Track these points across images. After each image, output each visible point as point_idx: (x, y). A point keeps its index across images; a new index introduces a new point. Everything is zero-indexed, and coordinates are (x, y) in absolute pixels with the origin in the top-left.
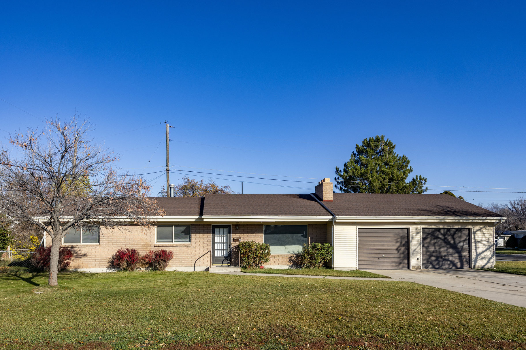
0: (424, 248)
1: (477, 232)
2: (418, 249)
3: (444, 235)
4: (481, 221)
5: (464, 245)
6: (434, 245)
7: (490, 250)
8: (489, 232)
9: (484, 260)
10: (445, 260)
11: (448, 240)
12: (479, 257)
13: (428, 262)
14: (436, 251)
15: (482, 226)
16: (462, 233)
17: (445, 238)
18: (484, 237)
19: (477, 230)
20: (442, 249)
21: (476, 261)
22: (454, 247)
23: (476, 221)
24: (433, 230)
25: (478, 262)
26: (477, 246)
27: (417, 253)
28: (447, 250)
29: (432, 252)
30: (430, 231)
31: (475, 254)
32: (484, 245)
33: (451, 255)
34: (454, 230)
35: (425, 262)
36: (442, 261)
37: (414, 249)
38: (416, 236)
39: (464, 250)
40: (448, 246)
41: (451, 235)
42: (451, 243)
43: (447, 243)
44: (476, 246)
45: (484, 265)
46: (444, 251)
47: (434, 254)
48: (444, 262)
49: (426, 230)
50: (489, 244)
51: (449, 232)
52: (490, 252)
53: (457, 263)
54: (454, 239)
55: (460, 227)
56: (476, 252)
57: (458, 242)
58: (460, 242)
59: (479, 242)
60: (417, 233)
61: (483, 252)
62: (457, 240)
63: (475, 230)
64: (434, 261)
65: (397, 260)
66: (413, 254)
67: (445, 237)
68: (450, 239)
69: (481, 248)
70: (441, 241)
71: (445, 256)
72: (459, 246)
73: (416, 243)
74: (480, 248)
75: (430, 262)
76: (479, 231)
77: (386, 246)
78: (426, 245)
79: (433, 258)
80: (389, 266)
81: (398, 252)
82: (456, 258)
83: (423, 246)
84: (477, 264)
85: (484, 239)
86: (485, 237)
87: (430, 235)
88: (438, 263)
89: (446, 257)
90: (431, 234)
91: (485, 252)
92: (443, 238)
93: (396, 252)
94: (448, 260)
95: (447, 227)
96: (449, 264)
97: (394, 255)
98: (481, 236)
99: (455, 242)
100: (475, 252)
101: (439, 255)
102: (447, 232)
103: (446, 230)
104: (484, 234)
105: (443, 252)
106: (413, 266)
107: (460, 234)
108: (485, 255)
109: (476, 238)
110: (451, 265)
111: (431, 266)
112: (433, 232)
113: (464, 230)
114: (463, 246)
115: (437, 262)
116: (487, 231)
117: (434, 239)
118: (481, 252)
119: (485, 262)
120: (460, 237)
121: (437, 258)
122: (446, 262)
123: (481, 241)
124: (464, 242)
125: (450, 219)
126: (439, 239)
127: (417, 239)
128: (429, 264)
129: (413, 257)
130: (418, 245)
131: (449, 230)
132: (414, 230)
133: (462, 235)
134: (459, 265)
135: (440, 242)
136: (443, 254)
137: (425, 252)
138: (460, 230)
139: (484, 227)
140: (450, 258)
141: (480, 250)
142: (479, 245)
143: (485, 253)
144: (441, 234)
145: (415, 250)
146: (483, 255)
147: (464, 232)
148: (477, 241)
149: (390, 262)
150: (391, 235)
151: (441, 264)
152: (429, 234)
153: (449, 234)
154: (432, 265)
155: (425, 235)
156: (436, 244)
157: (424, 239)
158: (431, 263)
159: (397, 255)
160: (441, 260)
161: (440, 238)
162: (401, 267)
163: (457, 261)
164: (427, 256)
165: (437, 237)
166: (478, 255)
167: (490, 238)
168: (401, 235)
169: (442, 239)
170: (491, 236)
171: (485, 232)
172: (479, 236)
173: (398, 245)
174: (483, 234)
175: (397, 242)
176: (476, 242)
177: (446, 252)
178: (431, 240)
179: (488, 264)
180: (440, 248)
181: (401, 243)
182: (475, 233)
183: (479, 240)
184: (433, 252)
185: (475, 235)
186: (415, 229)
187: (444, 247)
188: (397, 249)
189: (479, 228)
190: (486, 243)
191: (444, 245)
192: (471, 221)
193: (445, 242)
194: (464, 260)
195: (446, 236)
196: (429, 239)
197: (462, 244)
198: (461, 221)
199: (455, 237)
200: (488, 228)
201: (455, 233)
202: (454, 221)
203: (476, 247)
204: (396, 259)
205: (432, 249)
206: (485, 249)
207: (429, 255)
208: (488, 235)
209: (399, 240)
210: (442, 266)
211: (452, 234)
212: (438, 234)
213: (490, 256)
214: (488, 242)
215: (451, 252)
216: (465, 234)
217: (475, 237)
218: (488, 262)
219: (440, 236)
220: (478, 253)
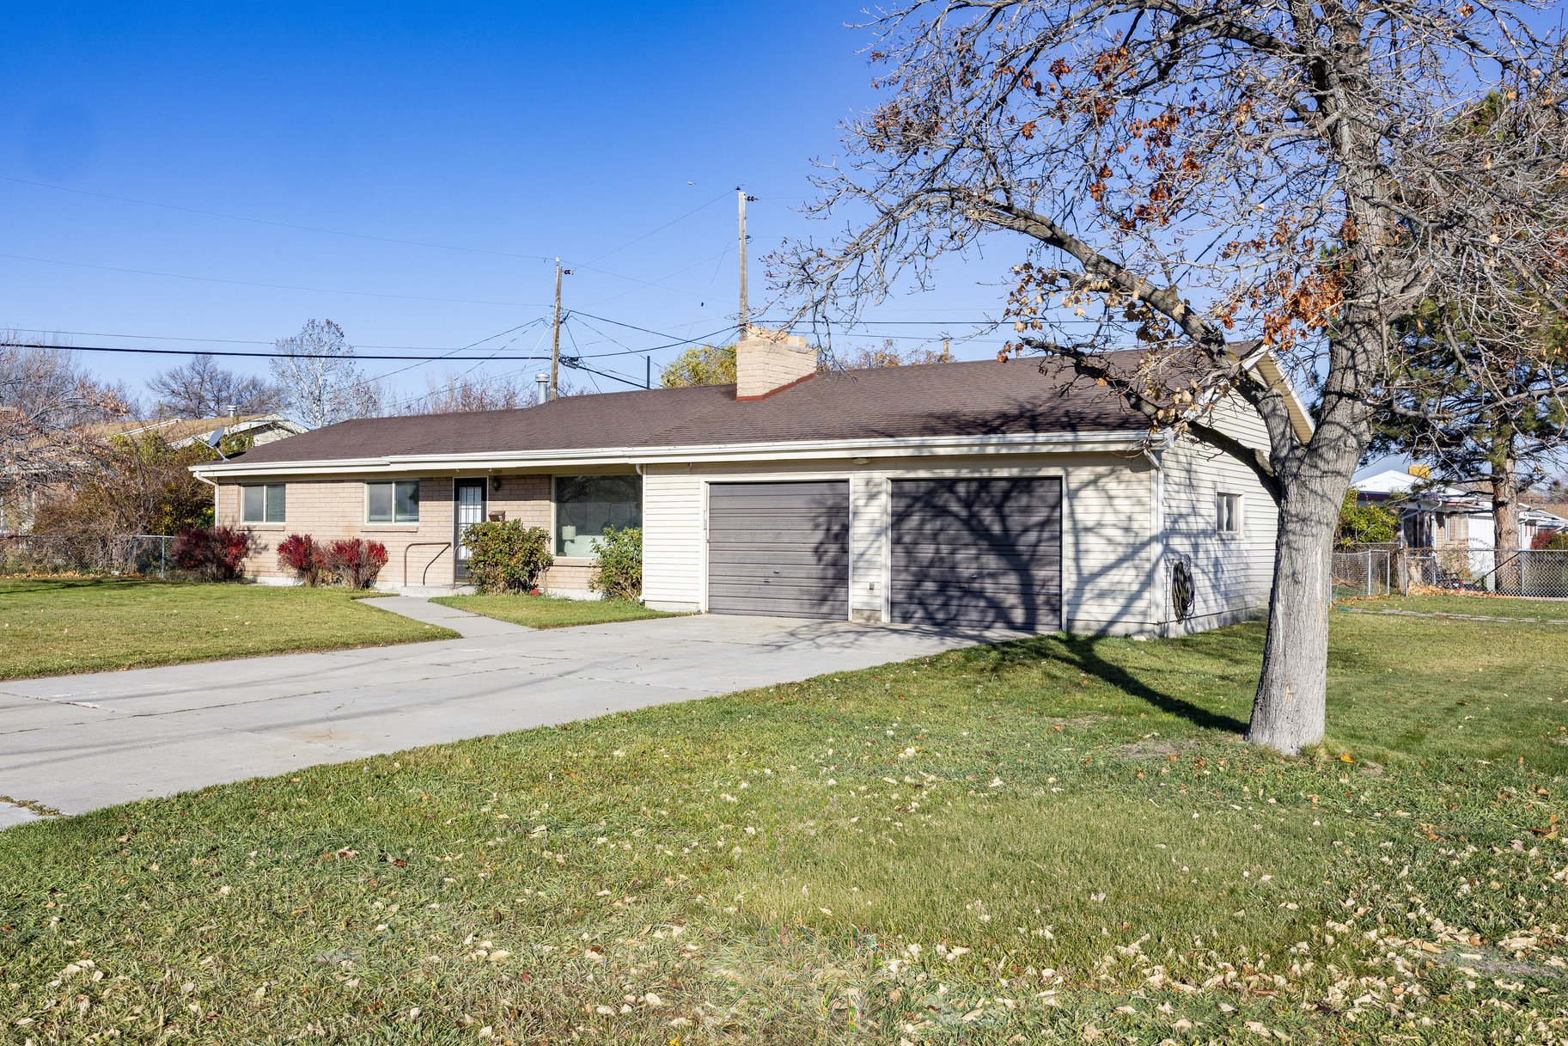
0: (899, 549)
1: (1082, 494)
2: (871, 552)
3: (967, 503)
4: (1068, 449)
5: (1039, 541)
6: (935, 538)
7: (1137, 562)
8: (1129, 493)
9: (1108, 601)
10: (967, 592)
11: (980, 522)
12: (1088, 587)
13: (910, 597)
14: (942, 560)
15: (1102, 469)
16: (1031, 496)
17: (973, 515)
18: (1109, 509)
19: (1086, 485)
20: (960, 556)
21: (1076, 604)
22: (1004, 546)
23: (1045, 449)
24: (932, 484)
25: (1084, 608)
26: (1082, 547)
27: (871, 565)
28: (977, 558)
29: (925, 564)
30: (922, 490)
31: (1074, 578)
32: (1110, 541)
33: (992, 575)
34: (1003, 484)
35: (900, 597)
36: (961, 598)
37: (861, 550)
38: (866, 505)
39: (1039, 560)
40: (984, 544)
41: (991, 501)
42: (992, 535)
43: (979, 532)
44: (1077, 544)
45: (1112, 623)
46: (967, 562)
47: (933, 571)
48: (964, 603)
49: (907, 486)
50: (1131, 540)
51: (988, 492)
52: (1132, 572)
53: (1013, 607)
54: (1003, 519)
55: (1015, 472)
56: (1078, 568)
57: (1019, 528)
58: (1026, 530)
59: (1088, 530)
60: (872, 496)
61: (1105, 570)
62: (1015, 522)
63: (1073, 486)
64: (933, 595)
65: (816, 585)
66: (854, 568)
67: (970, 511)
68: (987, 515)
69: (1097, 553)
70: (957, 525)
71: (972, 579)
72: (1020, 543)
73: (866, 530)
74: (1091, 556)
75: (916, 601)
76: (1091, 487)
77: (787, 540)
78: (907, 539)
79: (929, 586)
80: (793, 607)
81: (820, 560)
82: (1008, 591)
83: (896, 541)
84: (1081, 615)
85: (1109, 518)
86: (1116, 512)
87: (919, 505)
88: (945, 605)
89: (976, 585)
90: (925, 498)
91: (1114, 572)
92: (964, 513)
93: (814, 560)
94: (980, 594)
95: (969, 475)
96: (983, 611)
97: (808, 571)
98: (1098, 509)
99: (1006, 530)
100: (1073, 569)
101: (949, 577)
102: (978, 493)
103: (974, 486)
104: (1110, 498)
105: (964, 565)
106: (856, 611)
107: (1024, 500)
108: (1113, 584)
109: (1079, 516)
110: (990, 616)
111: (919, 614)
112: (931, 493)
113: (1041, 486)
114: (1036, 545)
115: (939, 601)
116: (1123, 486)
117: (935, 516)
118: (1096, 570)
119: (1111, 608)
120: (1026, 510)
121: (943, 586)
122: (973, 603)
123: (1100, 525)
124: (1041, 531)
125: (946, 445)
126: (950, 519)
127: (868, 516)
128: (913, 608)
129: (856, 578)
130: (872, 537)
131: (985, 483)
132: (862, 488)
133: (1035, 502)
134: (1019, 615)
135: (954, 529)
136: (966, 571)
137: (902, 564)
138: (1025, 483)
139: (1113, 472)
140: (989, 587)
141: (1091, 563)
142: (1090, 541)
143: (1114, 576)
144: (959, 500)
145: (862, 554)
146: (1103, 583)
147: (1040, 491)
148: (1080, 526)
149: (794, 592)
150: (799, 503)
151: (953, 609)
152: (916, 499)
153: (987, 499)
154: (926, 610)
155: (903, 503)
156: (942, 537)
157: (899, 518)
158: (922, 603)
159: (816, 570)
160: (957, 594)
161: (956, 516)
162: (825, 609)
163: (1011, 599)
164: (909, 578)
165: (943, 512)
166: (1083, 581)
167: (1135, 516)
168: (830, 503)
169: (962, 520)
170: (1138, 509)
171: (1113, 493)
172: (1088, 508)
173: (819, 536)
174: (1105, 501)
175: (816, 527)
176: (1076, 531)
177: (975, 565)
178: (923, 522)
179: (1125, 619)
180: (953, 552)
181: (828, 530)
182: (1073, 495)
183: (1090, 524)
184: (931, 564)
185: (1076, 502)
186: (863, 482)
187: (966, 545)
188: (816, 550)
189: (1092, 477)
190: (1117, 534)
191: (967, 541)
192: (1025, 449)
193: (972, 530)
194: (1040, 599)
195: (976, 509)
196: (914, 520)
197: (1032, 536)
198: (991, 450)
199: (1007, 510)
200: (1127, 473)
201: (1006, 496)
202: (964, 451)
203: (1078, 551)
204: (814, 582)
205: (927, 551)
206: (1112, 558)
207: (915, 574)
208: (1127, 502)
209: (822, 520)
210: (956, 615)
211: (997, 500)
212: (947, 501)
213: (1135, 587)
214: (1127, 530)
215: (994, 566)
216: (1043, 499)
217: (1072, 513)
218: (1125, 610)
219: (955, 507)
220: (1086, 572)
